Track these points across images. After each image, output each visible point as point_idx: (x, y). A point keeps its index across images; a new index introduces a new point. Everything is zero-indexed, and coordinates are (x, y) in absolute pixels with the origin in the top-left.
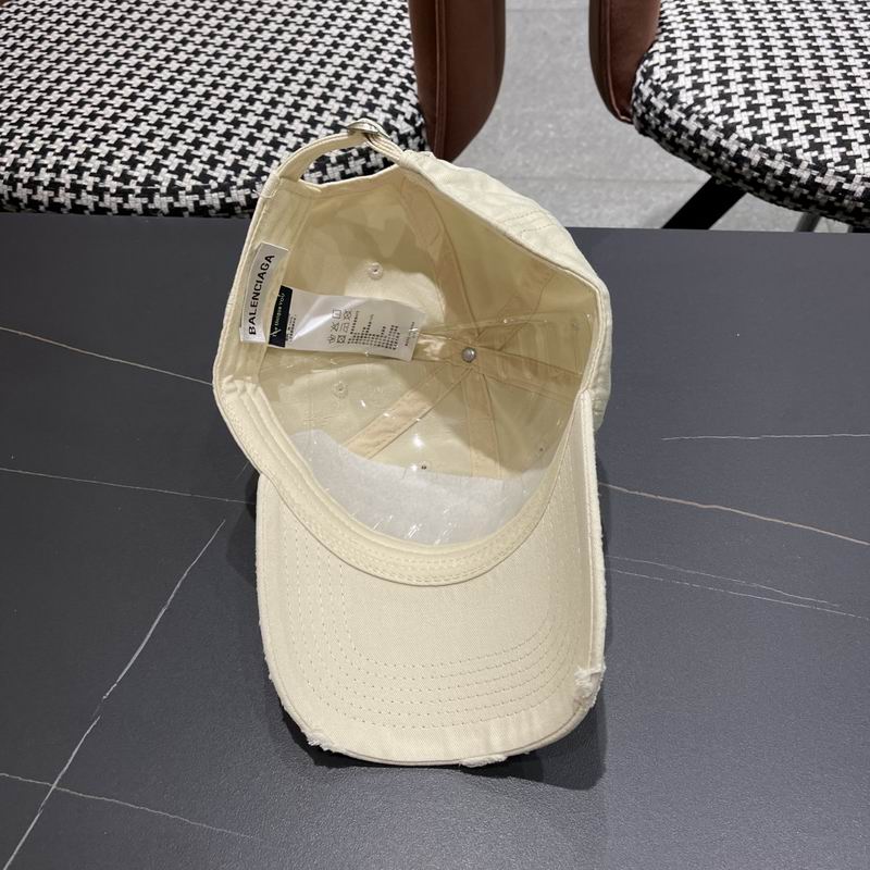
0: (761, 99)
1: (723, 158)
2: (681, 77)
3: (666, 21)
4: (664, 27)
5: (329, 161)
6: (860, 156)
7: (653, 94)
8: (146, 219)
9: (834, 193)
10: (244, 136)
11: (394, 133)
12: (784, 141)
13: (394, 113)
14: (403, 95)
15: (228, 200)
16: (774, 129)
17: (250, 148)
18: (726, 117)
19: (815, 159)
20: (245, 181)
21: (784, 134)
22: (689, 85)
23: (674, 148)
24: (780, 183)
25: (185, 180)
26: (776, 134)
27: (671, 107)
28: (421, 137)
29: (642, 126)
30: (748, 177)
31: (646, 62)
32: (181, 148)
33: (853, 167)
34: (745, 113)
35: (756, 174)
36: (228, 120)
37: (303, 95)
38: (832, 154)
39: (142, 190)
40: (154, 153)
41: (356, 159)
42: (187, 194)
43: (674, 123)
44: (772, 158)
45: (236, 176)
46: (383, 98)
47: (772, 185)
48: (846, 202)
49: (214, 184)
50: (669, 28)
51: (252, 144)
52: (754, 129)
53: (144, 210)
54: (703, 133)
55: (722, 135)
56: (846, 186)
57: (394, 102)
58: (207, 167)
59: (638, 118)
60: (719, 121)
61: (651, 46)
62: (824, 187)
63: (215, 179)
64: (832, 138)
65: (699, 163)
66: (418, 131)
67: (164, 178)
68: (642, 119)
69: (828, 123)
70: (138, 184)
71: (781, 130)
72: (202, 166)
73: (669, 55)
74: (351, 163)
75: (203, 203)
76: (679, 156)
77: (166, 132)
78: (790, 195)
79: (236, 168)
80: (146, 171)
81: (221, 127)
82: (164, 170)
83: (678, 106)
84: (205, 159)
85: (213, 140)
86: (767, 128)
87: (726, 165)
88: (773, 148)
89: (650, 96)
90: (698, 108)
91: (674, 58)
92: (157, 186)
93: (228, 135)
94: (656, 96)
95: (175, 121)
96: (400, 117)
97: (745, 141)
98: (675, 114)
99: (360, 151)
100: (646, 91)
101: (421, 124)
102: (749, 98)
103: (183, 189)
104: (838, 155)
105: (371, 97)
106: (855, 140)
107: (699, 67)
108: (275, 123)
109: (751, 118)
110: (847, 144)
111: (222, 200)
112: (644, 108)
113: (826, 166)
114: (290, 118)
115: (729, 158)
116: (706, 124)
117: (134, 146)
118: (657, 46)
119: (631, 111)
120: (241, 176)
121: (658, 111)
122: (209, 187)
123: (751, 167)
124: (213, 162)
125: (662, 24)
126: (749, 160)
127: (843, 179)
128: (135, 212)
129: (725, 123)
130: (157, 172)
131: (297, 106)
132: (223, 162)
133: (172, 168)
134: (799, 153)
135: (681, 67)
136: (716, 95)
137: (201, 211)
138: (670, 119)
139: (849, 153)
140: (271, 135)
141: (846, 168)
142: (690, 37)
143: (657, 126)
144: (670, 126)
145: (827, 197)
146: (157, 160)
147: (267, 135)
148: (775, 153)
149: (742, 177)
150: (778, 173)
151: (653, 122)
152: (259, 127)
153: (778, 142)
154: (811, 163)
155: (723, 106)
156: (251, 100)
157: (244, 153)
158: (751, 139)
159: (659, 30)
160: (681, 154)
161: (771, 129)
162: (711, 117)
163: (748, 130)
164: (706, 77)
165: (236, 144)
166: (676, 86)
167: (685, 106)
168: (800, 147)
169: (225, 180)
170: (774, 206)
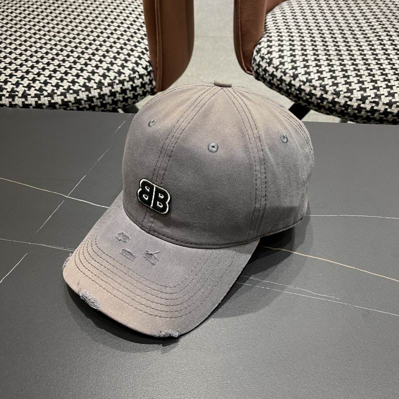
0: (310, 63)
1: (293, 89)
2: (274, 53)
3: (268, 29)
4: (267, 31)
5: (104, 85)
6: (355, 89)
7: (261, 60)
8: (11, 109)
9: (344, 106)
10: (63, 72)
11: (137, 73)
12: (321, 81)
13: (137, 64)
14: (142, 56)
15: (53, 101)
16: (316, 76)
17: (65, 77)
18: (294, 71)
19: (335, 90)
20: (61, 93)
21: (320, 79)
22: (277, 56)
23: (271, 85)
24: (319, 101)
25: (31, 90)
26: (317, 78)
27: (269, 66)
28: (150, 76)
29: (257, 75)
30: (305, 98)
31: (259, 46)
32: (31, 76)
33: (352, 94)
34: (303, 69)
35: (308, 97)
36: (56, 64)
37: (93, 54)
38: (342, 88)
39: (9, 95)
40: (17, 78)
41: (117, 84)
42: (32, 97)
43: (270, 73)
44: (315, 89)
45: (57, 89)
46: (132, 57)
47: (316, 102)
48: (349, 110)
49: (45, 93)
50: (269, 32)
51: (66, 75)
52: (307, 76)
53: (10, 104)
54: (283, 78)
55: (292, 79)
56: (349, 103)
57: (138, 59)
58: (43, 85)
59: (254, 72)
60: (291, 72)
61: (260, 39)
62: (339, 103)
63: (46, 91)
64: (343, 81)
65: (282, 92)
66: (149, 73)
67: (21, 90)
68: (256, 72)
69: (341, 74)
70: (7, 92)
71: (319, 77)
72: (40, 84)
73: (268, 43)
74: (115, 86)
75: (39, 102)
76: (273, 89)
77: (24, 69)
78: (324, 107)
79: (57, 86)
80: (12, 86)
81: (52, 67)
82: (21, 86)
83: (272, 66)
84: (42, 81)
85: (47, 73)
86: (312, 76)
87: (295, 93)
88: (315, 85)
89: (260, 61)
90: (281, 66)
91: (271, 44)
92: (17, 93)
93: (55, 71)
94: (262, 61)
95: (29, 64)
96: (140, 66)
97: (303, 81)
98: (271, 69)
99: (119, 81)
100: (258, 59)
101: (151, 70)
102: (305, 63)
103: (30, 95)
104: (345, 88)
105: (127, 57)
106: (353, 82)
107: (282, 49)
108: (78, 66)
109: (306, 71)
110: (350, 84)
111: (50, 101)
112: (257, 67)
113: (339, 93)
114: (86, 64)
115: (295, 89)
116: (285, 73)
117: (7, 74)
118: (263, 39)
119: (251, 69)
120: (59, 90)
121: (263, 68)
122: (43, 95)
123: (306, 94)
124: (46, 83)
125: (266, 30)
126: (304, 90)
127: (347, 100)
128: (6, 105)
129: (294, 73)
130: (17, 87)
131: (90, 59)
132: (51, 83)
133: (25, 85)
134: (327, 88)
135: (274, 48)
136: (289, 61)
137: (39, 106)
138: (268, 72)
139: (350, 88)
140: (76, 72)
141: (349, 94)
142: (278, 36)
143: (263, 75)
144: (269, 75)
145: (341, 108)
146: (18, 81)
147: (74, 72)
148: (316, 87)
149: (302, 98)
150: (318, 96)
151: (261, 73)
152: (71, 68)
153: (317, 82)
154: (333, 92)
155: (293, 66)
156: (68, 56)
157: (62, 79)
158: (305, 80)
159: (265, 33)
160: (274, 88)
161: (314, 76)
162: (287, 71)
163: (304, 76)
164: (285, 53)
165: (58, 75)
166: (271, 57)
167: (275, 66)
168: (328, 84)
169: (51, 92)
170: (317, 113)
